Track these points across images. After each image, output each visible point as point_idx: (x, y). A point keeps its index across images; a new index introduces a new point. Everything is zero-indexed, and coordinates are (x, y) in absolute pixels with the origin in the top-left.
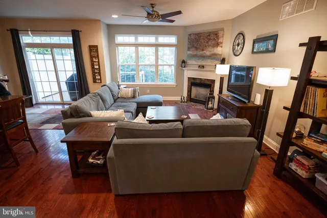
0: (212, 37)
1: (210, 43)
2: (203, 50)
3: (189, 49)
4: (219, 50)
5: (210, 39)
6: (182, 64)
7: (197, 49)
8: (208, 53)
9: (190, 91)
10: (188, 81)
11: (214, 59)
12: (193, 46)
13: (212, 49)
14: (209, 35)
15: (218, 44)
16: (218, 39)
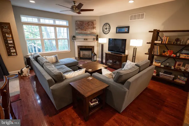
0: (90, 23)
1: (89, 27)
2: (86, 30)
3: (76, 29)
4: (94, 31)
5: (89, 25)
6: (73, 38)
7: (82, 29)
8: (89, 32)
9: (79, 54)
10: (78, 47)
11: (93, 35)
12: (79, 28)
13: (91, 30)
14: (89, 23)
15: (94, 28)
16: (94, 25)
